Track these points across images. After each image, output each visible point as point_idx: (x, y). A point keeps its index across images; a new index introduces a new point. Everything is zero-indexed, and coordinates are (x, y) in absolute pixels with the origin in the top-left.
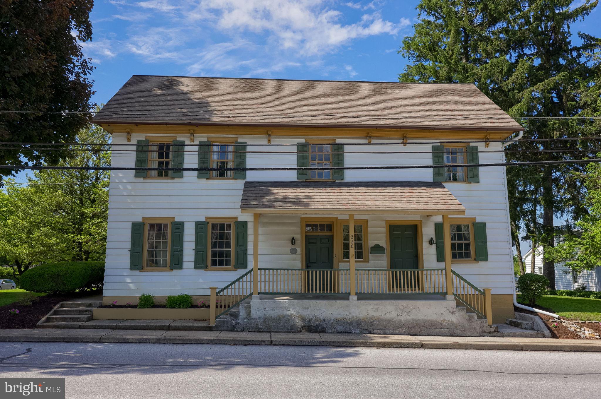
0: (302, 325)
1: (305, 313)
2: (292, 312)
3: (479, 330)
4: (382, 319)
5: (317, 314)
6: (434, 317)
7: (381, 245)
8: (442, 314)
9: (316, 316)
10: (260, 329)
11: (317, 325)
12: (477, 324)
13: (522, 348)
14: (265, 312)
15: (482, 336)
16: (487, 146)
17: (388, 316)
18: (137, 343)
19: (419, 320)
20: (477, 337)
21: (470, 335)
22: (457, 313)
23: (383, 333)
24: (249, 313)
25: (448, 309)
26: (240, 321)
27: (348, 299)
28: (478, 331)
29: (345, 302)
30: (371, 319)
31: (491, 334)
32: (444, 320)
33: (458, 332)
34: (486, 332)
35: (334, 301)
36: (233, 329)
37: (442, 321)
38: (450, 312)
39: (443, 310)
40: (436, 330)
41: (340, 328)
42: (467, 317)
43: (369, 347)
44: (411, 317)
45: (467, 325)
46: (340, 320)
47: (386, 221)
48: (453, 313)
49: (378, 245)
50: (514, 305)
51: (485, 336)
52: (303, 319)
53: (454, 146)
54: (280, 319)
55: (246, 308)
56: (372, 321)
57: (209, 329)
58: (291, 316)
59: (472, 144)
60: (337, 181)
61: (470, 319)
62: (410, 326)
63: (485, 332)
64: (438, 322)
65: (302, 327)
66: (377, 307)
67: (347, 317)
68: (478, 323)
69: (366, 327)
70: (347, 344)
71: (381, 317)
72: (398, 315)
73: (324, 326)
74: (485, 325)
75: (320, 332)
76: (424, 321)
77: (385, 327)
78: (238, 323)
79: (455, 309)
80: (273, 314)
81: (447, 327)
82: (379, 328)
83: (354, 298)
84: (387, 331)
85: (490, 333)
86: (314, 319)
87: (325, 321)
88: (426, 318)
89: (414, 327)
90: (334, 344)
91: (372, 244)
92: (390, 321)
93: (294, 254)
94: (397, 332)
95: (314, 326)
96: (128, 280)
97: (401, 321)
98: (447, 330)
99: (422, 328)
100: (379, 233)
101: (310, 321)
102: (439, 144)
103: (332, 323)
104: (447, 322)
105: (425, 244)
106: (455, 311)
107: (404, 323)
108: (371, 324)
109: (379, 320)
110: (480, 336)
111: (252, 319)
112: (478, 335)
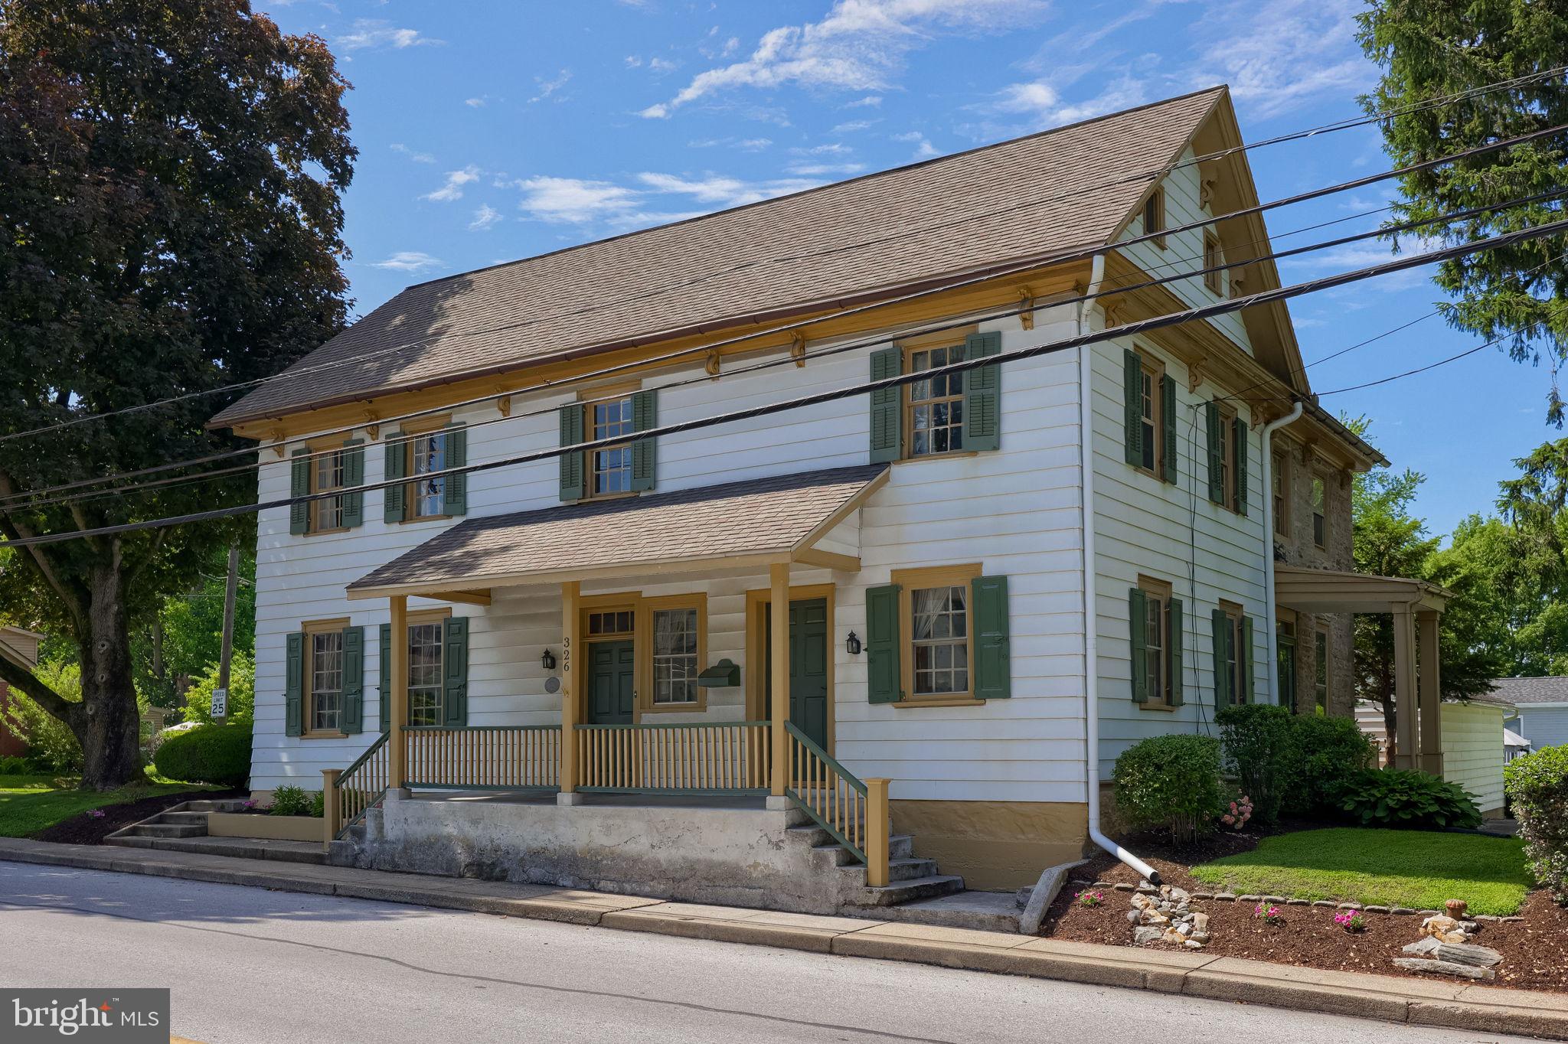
0: (468, 860)
1: (473, 833)
2: (450, 830)
3: (836, 898)
4: (619, 856)
5: (494, 836)
6: (732, 856)
7: (735, 661)
8: (751, 847)
9: (492, 841)
10: (397, 865)
11: (493, 863)
12: (834, 876)
13: (831, 946)
14: (405, 826)
15: (843, 916)
16: (1027, 323)
17: (632, 849)
18: (153, 875)
19: (698, 861)
20: (828, 915)
21: (810, 909)
22: (787, 847)
23: (617, 890)
24: (380, 828)
25: (766, 835)
26: (366, 846)
27: (553, 801)
28: (834, 901)
29: (547, 809)
30: (597, 853)
31: (868, 912)
32: (756, 865)
33: (783, 898)
34: (854, 905)
35: (526, 806)
36: (353, 864)
37: (749, 866)
38: (770, 841)
39: (754, 837)
40: (732, 891)
41: (535, 873)
42: (811, 857)
43: (498, 914)
44: (682, 852)
45: (808, 881)
46: (536, 853)
47: (747, 592)
48: (778, 846)
49: (729, 661)
50: (1089, 835)
51: (849, 916)
52: (470, 848)
53: (939, 342)
54: (431, 845)
55: (376, 816)
56: (599, 858)
57: (318, 860)
58: (449, 838)
59: (984, 328)
60: (642, 495)
61: (819, 864)
62: (678, 876)
63: (852, 903)
64: (741, 869)
65: (467, 866)
66: (610, 822)
67: (551, 847)
68: (838, 876)
69: (586, 873)
70: (457, 905)
71: (618, 851)
72: (653, 847)
73: (506, 865)
74: (855, 884)
75: (497, 880)
76: (710, 865)
77: (626, 875)
78: (363, 851)
79: (783, 836)
80: (420, 832)
81: (761, 885)
82: (613, 876)
83: (565, 798)
84: (627, 887)
85: (865, 906)
86: (489, 848)
87: (508, 853)
88: (717, 857)
89: (686, 880)
90: (435, 902)
91: (713, 659)
92: (635, 860)
93: (551, 692)
94: (647, 889)
95: (489, 865)
96: (284, 758)
97: (658, 861)
98: (758, 891)
99: (704, 883)
100: (731, 629)
101: (482, 852)
102: (890, 345)
103: (522, 859)
104: (762, 871)
105: (840, 654)
106: (782, 841)
107: (665, 866)
108: (596, 866)
109: (614, 856)
110: (837, 914)
111: (386, 842)
112: (833, 910)
